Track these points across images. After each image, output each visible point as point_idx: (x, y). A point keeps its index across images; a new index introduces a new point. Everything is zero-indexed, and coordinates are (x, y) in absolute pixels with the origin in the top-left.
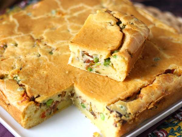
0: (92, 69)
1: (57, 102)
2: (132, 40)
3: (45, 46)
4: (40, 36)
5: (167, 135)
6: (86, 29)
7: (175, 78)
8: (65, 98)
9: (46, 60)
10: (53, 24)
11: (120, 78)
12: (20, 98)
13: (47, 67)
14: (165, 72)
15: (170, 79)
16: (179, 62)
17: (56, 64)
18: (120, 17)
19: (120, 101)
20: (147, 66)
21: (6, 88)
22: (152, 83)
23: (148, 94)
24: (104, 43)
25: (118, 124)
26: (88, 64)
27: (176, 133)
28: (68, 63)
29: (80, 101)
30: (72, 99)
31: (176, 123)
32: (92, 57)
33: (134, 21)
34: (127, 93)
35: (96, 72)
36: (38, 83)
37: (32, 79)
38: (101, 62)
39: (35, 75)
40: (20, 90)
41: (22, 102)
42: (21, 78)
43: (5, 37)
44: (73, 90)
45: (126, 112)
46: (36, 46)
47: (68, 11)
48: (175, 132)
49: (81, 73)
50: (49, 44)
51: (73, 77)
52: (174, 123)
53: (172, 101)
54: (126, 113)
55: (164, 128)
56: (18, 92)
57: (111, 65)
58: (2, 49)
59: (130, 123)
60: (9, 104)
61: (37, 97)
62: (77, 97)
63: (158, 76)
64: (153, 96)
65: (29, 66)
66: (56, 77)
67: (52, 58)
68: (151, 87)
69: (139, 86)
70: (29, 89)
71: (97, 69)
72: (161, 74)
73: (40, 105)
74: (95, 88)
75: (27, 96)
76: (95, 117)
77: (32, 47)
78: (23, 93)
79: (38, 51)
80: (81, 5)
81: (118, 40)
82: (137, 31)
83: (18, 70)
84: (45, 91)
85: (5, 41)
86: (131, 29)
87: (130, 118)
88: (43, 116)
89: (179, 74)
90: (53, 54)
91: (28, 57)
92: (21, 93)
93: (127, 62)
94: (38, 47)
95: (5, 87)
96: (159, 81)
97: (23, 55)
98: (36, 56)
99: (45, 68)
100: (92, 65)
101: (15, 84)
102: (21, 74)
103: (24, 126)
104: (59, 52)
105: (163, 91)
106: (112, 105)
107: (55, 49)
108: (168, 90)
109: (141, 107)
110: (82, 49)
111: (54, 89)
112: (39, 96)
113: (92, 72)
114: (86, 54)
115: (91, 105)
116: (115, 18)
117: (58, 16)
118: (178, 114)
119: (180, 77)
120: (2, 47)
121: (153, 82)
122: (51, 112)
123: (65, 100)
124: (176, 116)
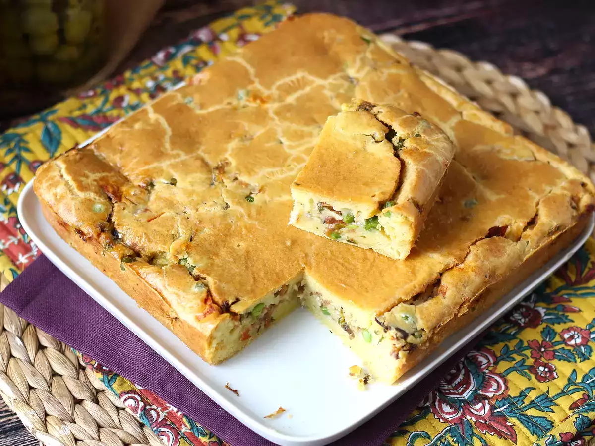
0: (341, 235)
1: (273, 306)
2: (421, 176)
3: (235, 184)
4: (222, 157)
5: (496, 359)
6: (323, 151)
7: (510, 245)
8: (286, 297)
9: (242, 216)
10: (246, 125)
11: (399, 253)
12: (200, 306)
13: (244, 232)
14: (489, 234)
15: (499, 251)
16: (518, 209)
17: (263, 223)
18: (391, 121)
19: (401, 304)
20: (451, 219)
21: (168, 285)
22: (463, 262)
23: (456, 286)
24: (364, 185)
25: (401, 354)
26: (332, 226)
27: (514, 356)
28: (289, 223)
29: (317, 301)
30: (301, 297)
31: (512, 333)
32: (340, 213)
33: (421, 129)
34: (415, 287)
35: (349, 241)
36: (232, 272)
37: (218, 261)
38: (359, 224)
39: (223, 252)
40: (196, 290)
41: (205, 315)
42: (195, 261)
43: (146, 163)
44: (303, 279)
45: (414, 327)
46: (216, 183)
47: (274, 91)
48: (512, 354)
49: (317, 244)
50: (244, 178)
51: (302, 253)
52: (510, 334)
53: (503, 291)
54: (416, 330)
55: (490, 345)
56: (195, 294)
57: (380, 229)
58: (144, 193)
59: (424, 348)
60: (176, 318)
61: (233, 303)
62: (311, 294)
63: (474, 244)
64: (467, 289)
65: (207, 231)
66: (266, 255)
67: (254, 212)
68: (462, 269)
69: (439, 268)
70: (216, 285)
71: (351, 236)
72: (482, 239)
73: (242, 317)
74: (348, 275)
75: (214, 302)
76: (351, 334)
77: (208, 186)
78: (204, 296)
79: (223, 195)
80: (300, 75)
81: (393, 178)
82: (429, 153)
83: (187, 242)
84: (249, 288)
85: (147, 173)
86: (417, 149)
87: (424, 338)
88: (246, 337)
89: (516, 235)
90: (255, 202)
91: (203, 210)
92: (201, 297)
93: (413, 226)
94: (220, 185)
95: (166, 284)
96: (477, 255)
97: (192, 207)
98: (219, 208)
99: (240, 233)
100: (340, 228)
101: (186, 275)
102: (194, 252)
103: (210, 362)
104: (266, 197)
105: (486, 276)
106: (387, 314)
107: (258, 188)
108: (496, 274)
109: (443, 315)
110: (318, 198)
111: (265, 282)
112: (237, 300)
113: (339, 240)
114: (326, 207)
115: (342, 312)
116: (382, 122)
117: (253, 105)
118: (516, 313)
119: (519, 242)
120: (143, 187)
121: (465, 257)
122: (260, 327)
123: (287, 301)
124: (513, 317)
